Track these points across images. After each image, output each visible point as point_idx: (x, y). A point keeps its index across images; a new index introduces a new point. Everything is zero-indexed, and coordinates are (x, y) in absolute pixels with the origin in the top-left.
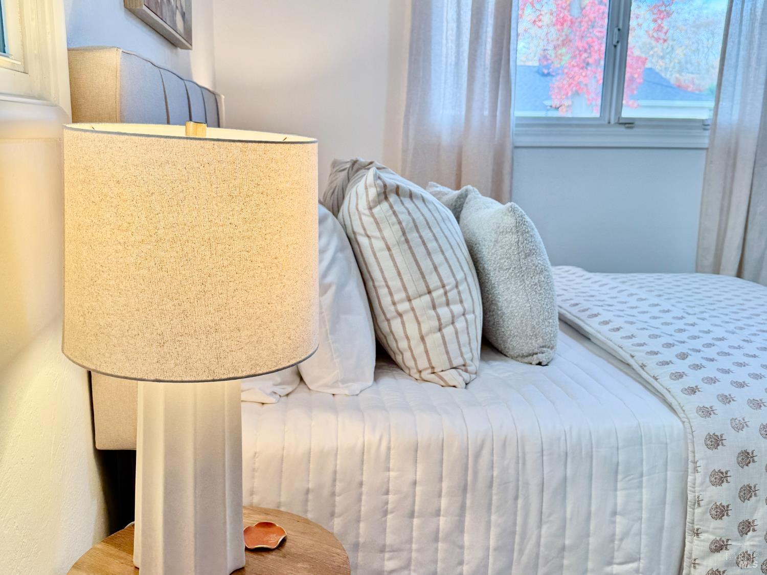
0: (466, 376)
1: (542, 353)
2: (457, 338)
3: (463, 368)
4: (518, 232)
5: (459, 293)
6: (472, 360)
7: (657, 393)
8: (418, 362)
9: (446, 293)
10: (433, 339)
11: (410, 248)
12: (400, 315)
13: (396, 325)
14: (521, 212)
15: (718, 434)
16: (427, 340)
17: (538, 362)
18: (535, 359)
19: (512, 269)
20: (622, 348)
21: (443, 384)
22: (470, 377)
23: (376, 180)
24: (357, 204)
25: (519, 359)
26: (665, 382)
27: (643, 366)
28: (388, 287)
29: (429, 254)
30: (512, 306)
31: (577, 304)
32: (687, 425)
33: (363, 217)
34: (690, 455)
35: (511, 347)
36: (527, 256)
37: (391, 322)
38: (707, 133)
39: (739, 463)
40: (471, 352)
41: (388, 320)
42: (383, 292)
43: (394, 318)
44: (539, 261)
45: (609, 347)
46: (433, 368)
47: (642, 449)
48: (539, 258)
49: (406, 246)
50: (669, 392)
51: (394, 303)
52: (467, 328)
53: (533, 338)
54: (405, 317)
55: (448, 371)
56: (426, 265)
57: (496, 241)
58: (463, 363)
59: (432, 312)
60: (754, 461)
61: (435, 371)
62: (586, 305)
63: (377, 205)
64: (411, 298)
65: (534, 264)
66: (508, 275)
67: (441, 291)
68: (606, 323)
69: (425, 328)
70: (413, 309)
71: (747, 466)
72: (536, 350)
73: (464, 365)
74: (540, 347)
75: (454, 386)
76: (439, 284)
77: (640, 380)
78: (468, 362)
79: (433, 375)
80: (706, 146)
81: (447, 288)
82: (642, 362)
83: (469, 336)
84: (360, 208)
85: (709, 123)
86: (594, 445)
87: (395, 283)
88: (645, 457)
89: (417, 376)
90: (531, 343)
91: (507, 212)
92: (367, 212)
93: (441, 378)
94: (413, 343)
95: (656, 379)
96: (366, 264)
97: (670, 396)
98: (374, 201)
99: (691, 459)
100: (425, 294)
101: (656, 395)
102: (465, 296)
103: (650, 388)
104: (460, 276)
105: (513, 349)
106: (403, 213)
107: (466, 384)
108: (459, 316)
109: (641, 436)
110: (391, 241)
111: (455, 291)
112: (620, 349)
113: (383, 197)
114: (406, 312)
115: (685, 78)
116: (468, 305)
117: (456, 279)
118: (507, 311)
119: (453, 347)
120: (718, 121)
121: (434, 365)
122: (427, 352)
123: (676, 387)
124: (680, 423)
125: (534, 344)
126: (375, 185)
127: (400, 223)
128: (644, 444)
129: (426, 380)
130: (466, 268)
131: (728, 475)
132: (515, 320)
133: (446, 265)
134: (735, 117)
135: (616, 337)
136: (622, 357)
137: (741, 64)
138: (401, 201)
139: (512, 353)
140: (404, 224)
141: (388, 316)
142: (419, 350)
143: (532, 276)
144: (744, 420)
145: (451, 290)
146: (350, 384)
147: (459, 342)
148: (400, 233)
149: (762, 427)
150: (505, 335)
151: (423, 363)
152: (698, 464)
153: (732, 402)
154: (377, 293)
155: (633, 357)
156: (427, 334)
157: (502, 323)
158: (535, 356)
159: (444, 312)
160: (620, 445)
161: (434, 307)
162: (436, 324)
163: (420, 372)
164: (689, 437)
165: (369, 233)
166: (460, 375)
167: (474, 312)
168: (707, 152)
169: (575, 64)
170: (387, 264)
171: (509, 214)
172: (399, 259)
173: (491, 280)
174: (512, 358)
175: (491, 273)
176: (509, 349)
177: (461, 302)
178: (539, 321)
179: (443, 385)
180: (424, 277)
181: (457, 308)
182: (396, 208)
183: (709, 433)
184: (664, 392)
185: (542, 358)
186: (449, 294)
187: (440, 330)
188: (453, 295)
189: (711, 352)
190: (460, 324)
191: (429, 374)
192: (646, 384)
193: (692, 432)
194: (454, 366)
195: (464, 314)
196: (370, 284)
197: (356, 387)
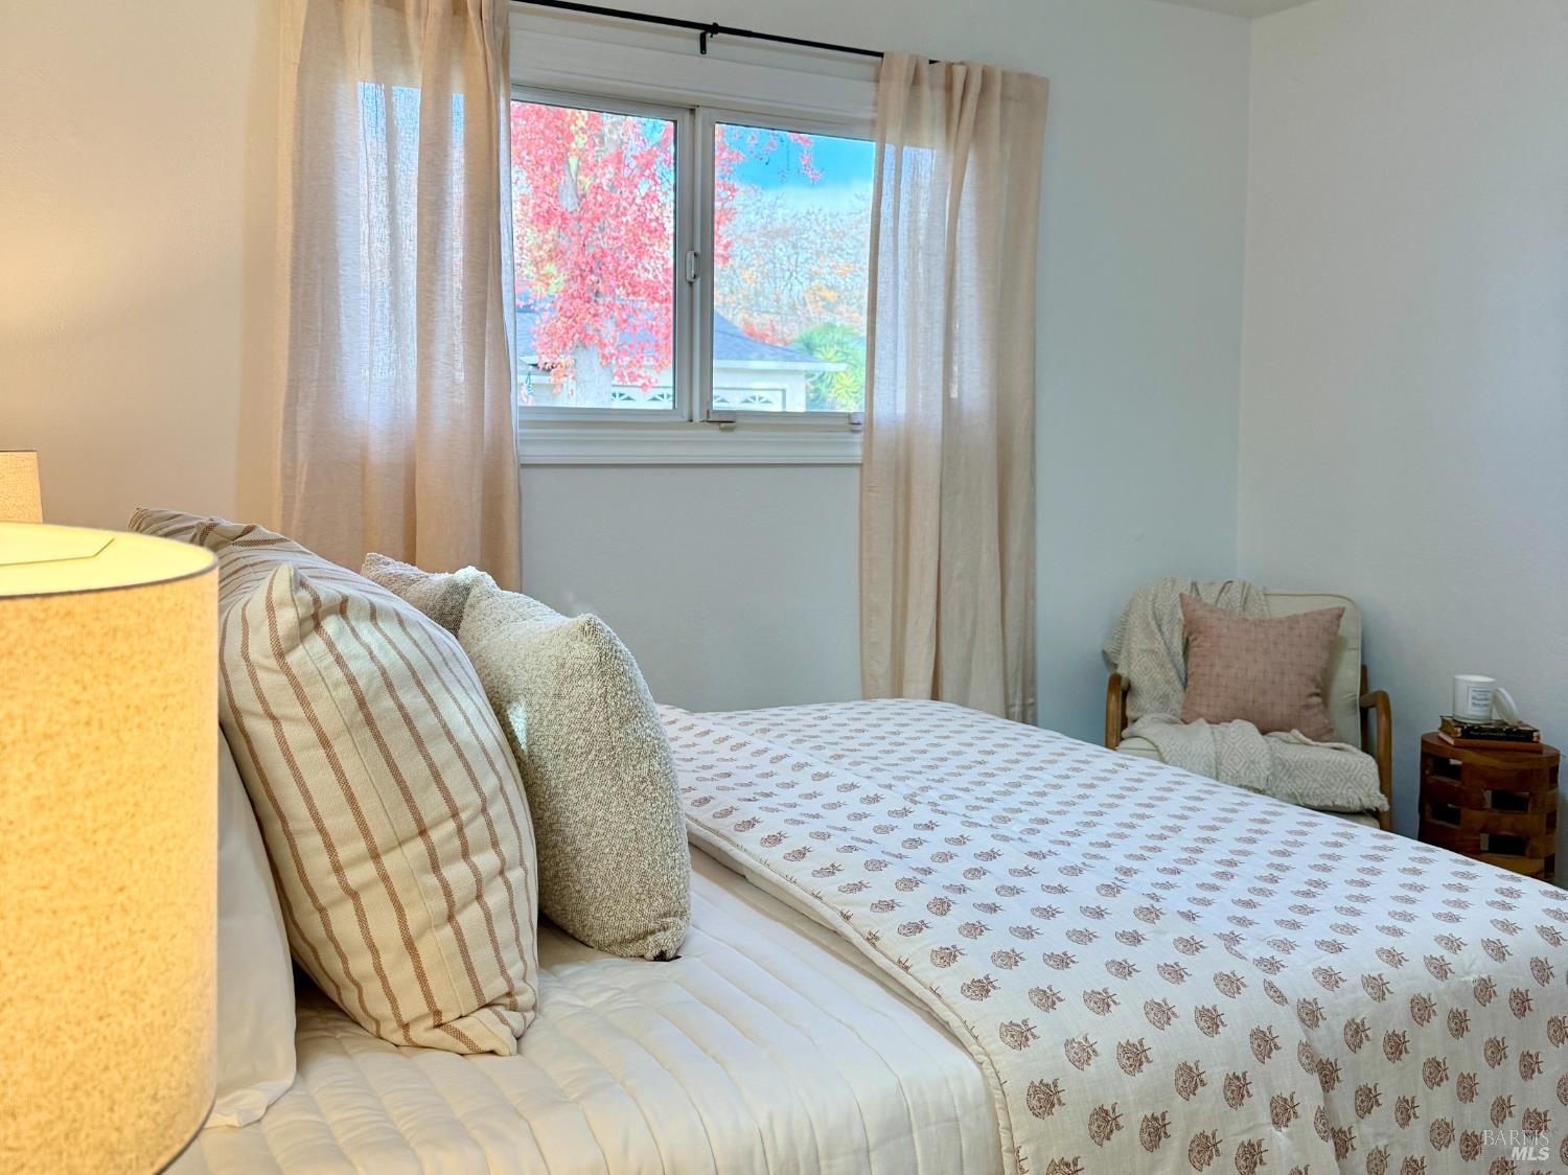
0: (515, 1019)
1: (665, 930)
2: (491, 932)
3: (507, 1001)
4: (603, 674)
5: (490, 824)
6: (524, 979)
7: (910, 999)
8: (400, 1003)
9: (460, 829)
10: (436, 945)
11: (377, 736)
12: (353, 895)
13: (344, 921)
14: (608, 632)
15: (1048, 1080)
16: (421, 947)
17: (656, 952)
18: (651, 946)
19: (593, 752)
20: (820, 898)
21: (463, 1048)
22: (524, 1018)
23: (297, 590)
24: (245, 645)
25: (615, 948)
26: (925, 974)
27: (872, 939)
28: (322, 831)
29: (419, 741)
30: (598, 834)
31: (706, 800)
32: (989, 1071)
33: (261, 675)
34: (1004, 1136)
35: (596, 924)
36: (623, 721)
37: (330, 912)
38: (858, 438)
39: (1093, 1137)
40: (522, 958)
41: (322, 910)
42: (310, 844)
43: (336, 903)
44: (648, 731)
45: (790, 895)
46: (437, 1013)
47: (913, 1141)
48: (646, 725)
49: (367, 733)
50: (939, 996)
51: (338, 869)
52: (511, 903)
53: (643, 897)
54: (365, 899)
55: (474, 1014)
56: (414, 769)
57: (558, 696)
58: (507, 990)
59: (431, 880)
60: (1118, 1127)
61: (444, 1020)
62: (724, 800)
63: (298, 645)
64: (380, 850)
65: (637, 739)
66: (585, 765)
67: (451, 826)
68: (775, 840)
69: (414, 918)
70: (385, 878)
71: (1109, 1139)
72: (652, 925)
73: (509, 994)
74: (660, 916)
75: (492, 1052)
76: (445, 809)
77: (869, 969)
78: (518, 984)
79: (438, 1031)
80: (859, 460)
81: (464, 816)
82: (868, 929)
83: (516, 923)
84: (254, 656)
85: (860, 419)
86: (821, 1153)
87: (340, 822)
88: (919, 1159)
89: (398, 1037)
90: (641, 911)
91: (580, 634)
92: (273, 663)
93: (459, 1035)
94: (384, 959)
95: (906, 968)
96: (265, 782)
97: (941, 1005)
98: (289, 637)
99: (1005, 1146)
100: (412, 838)
101: (913, 1004)
102: (503, 828)
103: (895, 987)
104: (489, 784)
105: (602, 928)
106: (356, 657)
107: (518, 1039)
108: (492, 879)
109: (908, 1109)
110: (331, 723)
111: (481, 820)
112: (817, 901)
113: (310, 624)
114: (367, 886)
115: (758, 321)
116: (508, 848)
117: (480, 793)
118: (587, 846)
119: (482, 956)
120: (875, 417)
121: (439, 1006)
122: (421, 976)
123: (949, 982)
124: (974, 1066)
125: (646, 912)
126: (294, 600)
127: (352, 681)
128: (915, 1128)
129: (422, 1044)
130: (500, 764)
131: (1079, 1167)
132: (605, 862)
133: (459, 765)
134: (902, 410)
135: (802, 871)
136: (822, 918)
137: (902, 321)
138: (353, 630)
139: (599, 937)
140: (362, 683)
141: (323, 900)
142: (401, 974)
143: (634, 763)
144: (1086, 1040)
145: (472, 819)
146: (238, 1093)
147: (494, 940)
148: (354, 703)
149: (1120, 1050)
150: (583, 898)
151: (412, 1004)
152: (1022, 1155)
153: (1058, 1003)
154: (293, 847)
155: (846, 917)
156: (422, 933)
157: (575, 870)
158: (650, 939)
159: (457, 873)
160: (872, 1141)
161: (435, 867)
162: (441, 905)
163: (405, 1027)
164: (996, 1096)
165: (275, 710)
166: (503, 1021)
167: (522, 863)
168: (861, 470)
169: (575, 294)
170: (320, 779)
171: (585, 639)
172: (349, 766)
173: (549, 780)
174: (600, 949)
175: (549, 765)
176: (591, 927)
177: (495, 844)
178: (654, 860)
179: (463, 1052)
180: (409, 799)
181: (486, 861)
182: (340, 647)
183: (1032, 1083)
184: (928, 996)
185: (665, 940)
186: (468, 831)
187: (451, 918)
188: (476, 830)
189: (983, 890)
190: (495, 898)
191: (427, 1030)
192: (883, 978)
193: (1001, 1085)
194: (487, 1001)
195: (501, 873)
196: (276, 827)
197: (254, 1099)
